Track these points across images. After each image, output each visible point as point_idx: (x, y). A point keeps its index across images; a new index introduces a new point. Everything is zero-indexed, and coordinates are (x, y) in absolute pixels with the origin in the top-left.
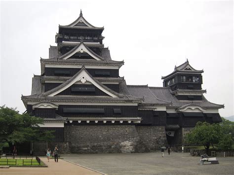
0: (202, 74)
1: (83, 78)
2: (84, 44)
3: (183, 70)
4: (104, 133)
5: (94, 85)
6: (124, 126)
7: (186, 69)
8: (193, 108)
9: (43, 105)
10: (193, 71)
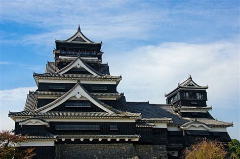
0: (207, 90)
1: (78, 93)
2: (81, 59)
3: (186, 87)
4: (100, 152)
5: (89, 101)
6: (120, 144)
7: (189, 85)
8: (197, 125)
9: (31, 122)
10: (197, 87)
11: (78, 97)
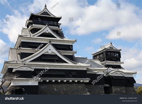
0: (121, 51)
1: (50, 50)
2: (49, 28)
4: (64, 89)
5: (57, 55)
6: (77, 84)
7: (110, 48)
8: (119, 73)
9: (22, 69)
10: (114, 49)
11: (50, 52)
